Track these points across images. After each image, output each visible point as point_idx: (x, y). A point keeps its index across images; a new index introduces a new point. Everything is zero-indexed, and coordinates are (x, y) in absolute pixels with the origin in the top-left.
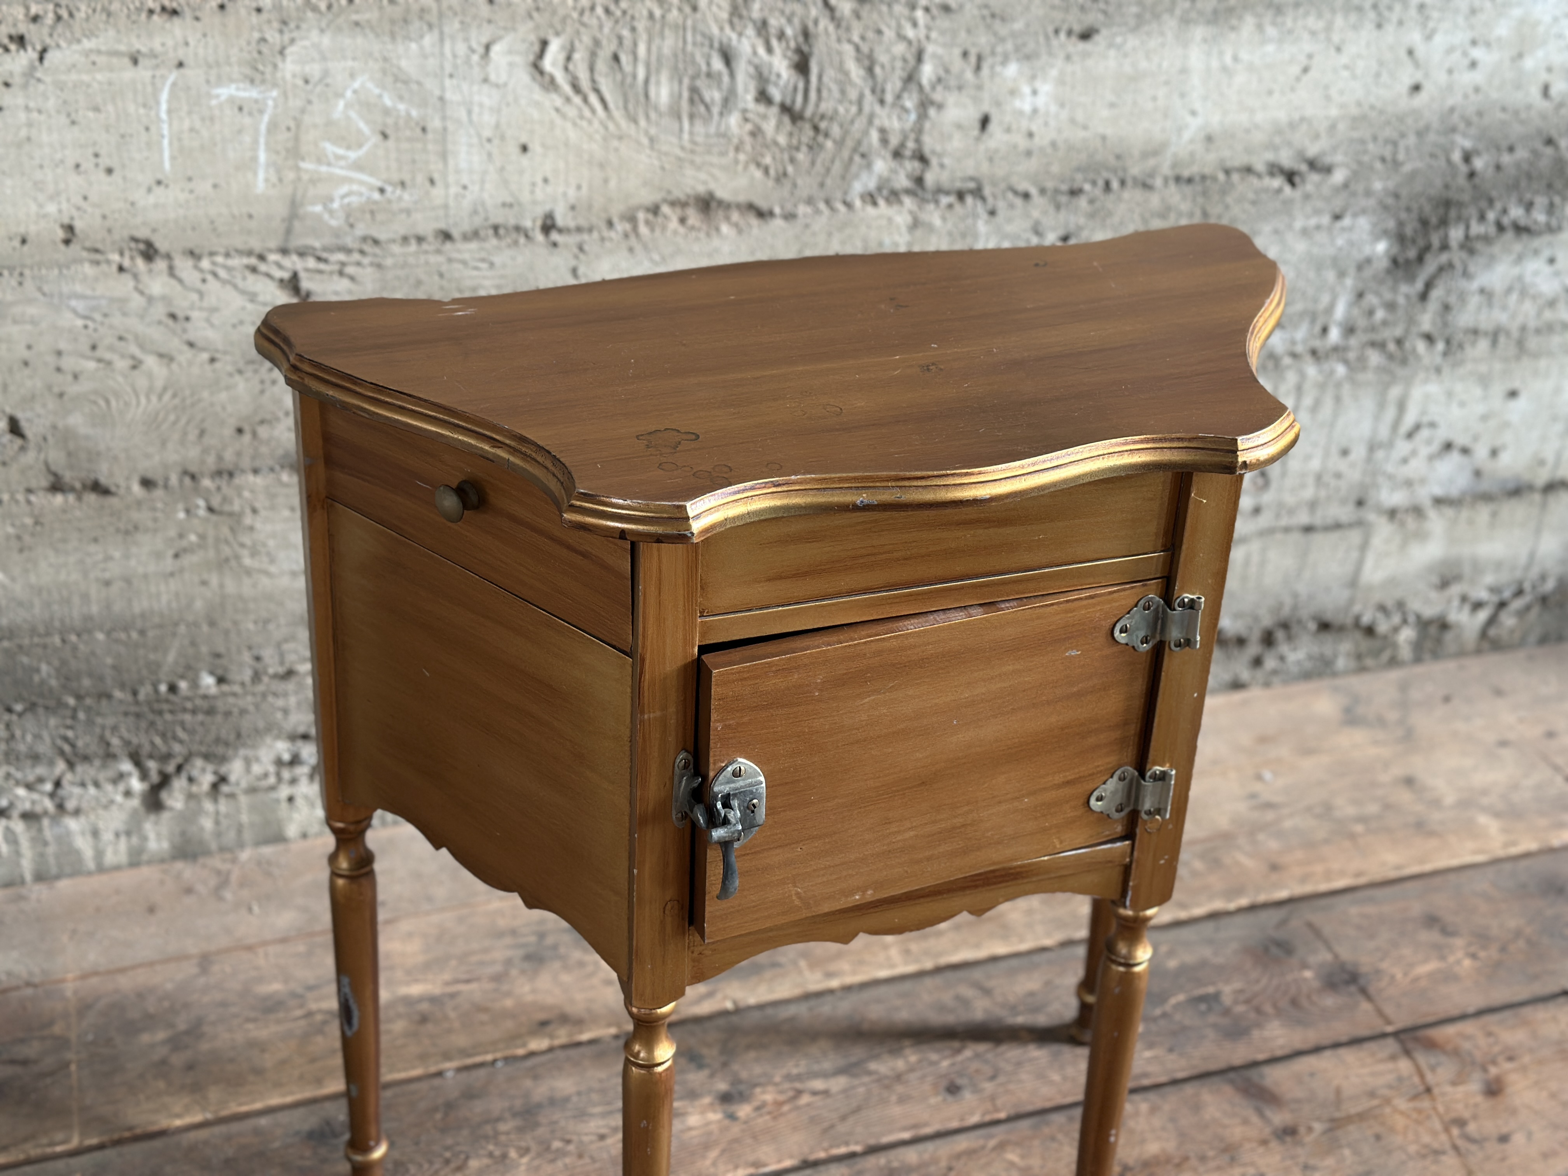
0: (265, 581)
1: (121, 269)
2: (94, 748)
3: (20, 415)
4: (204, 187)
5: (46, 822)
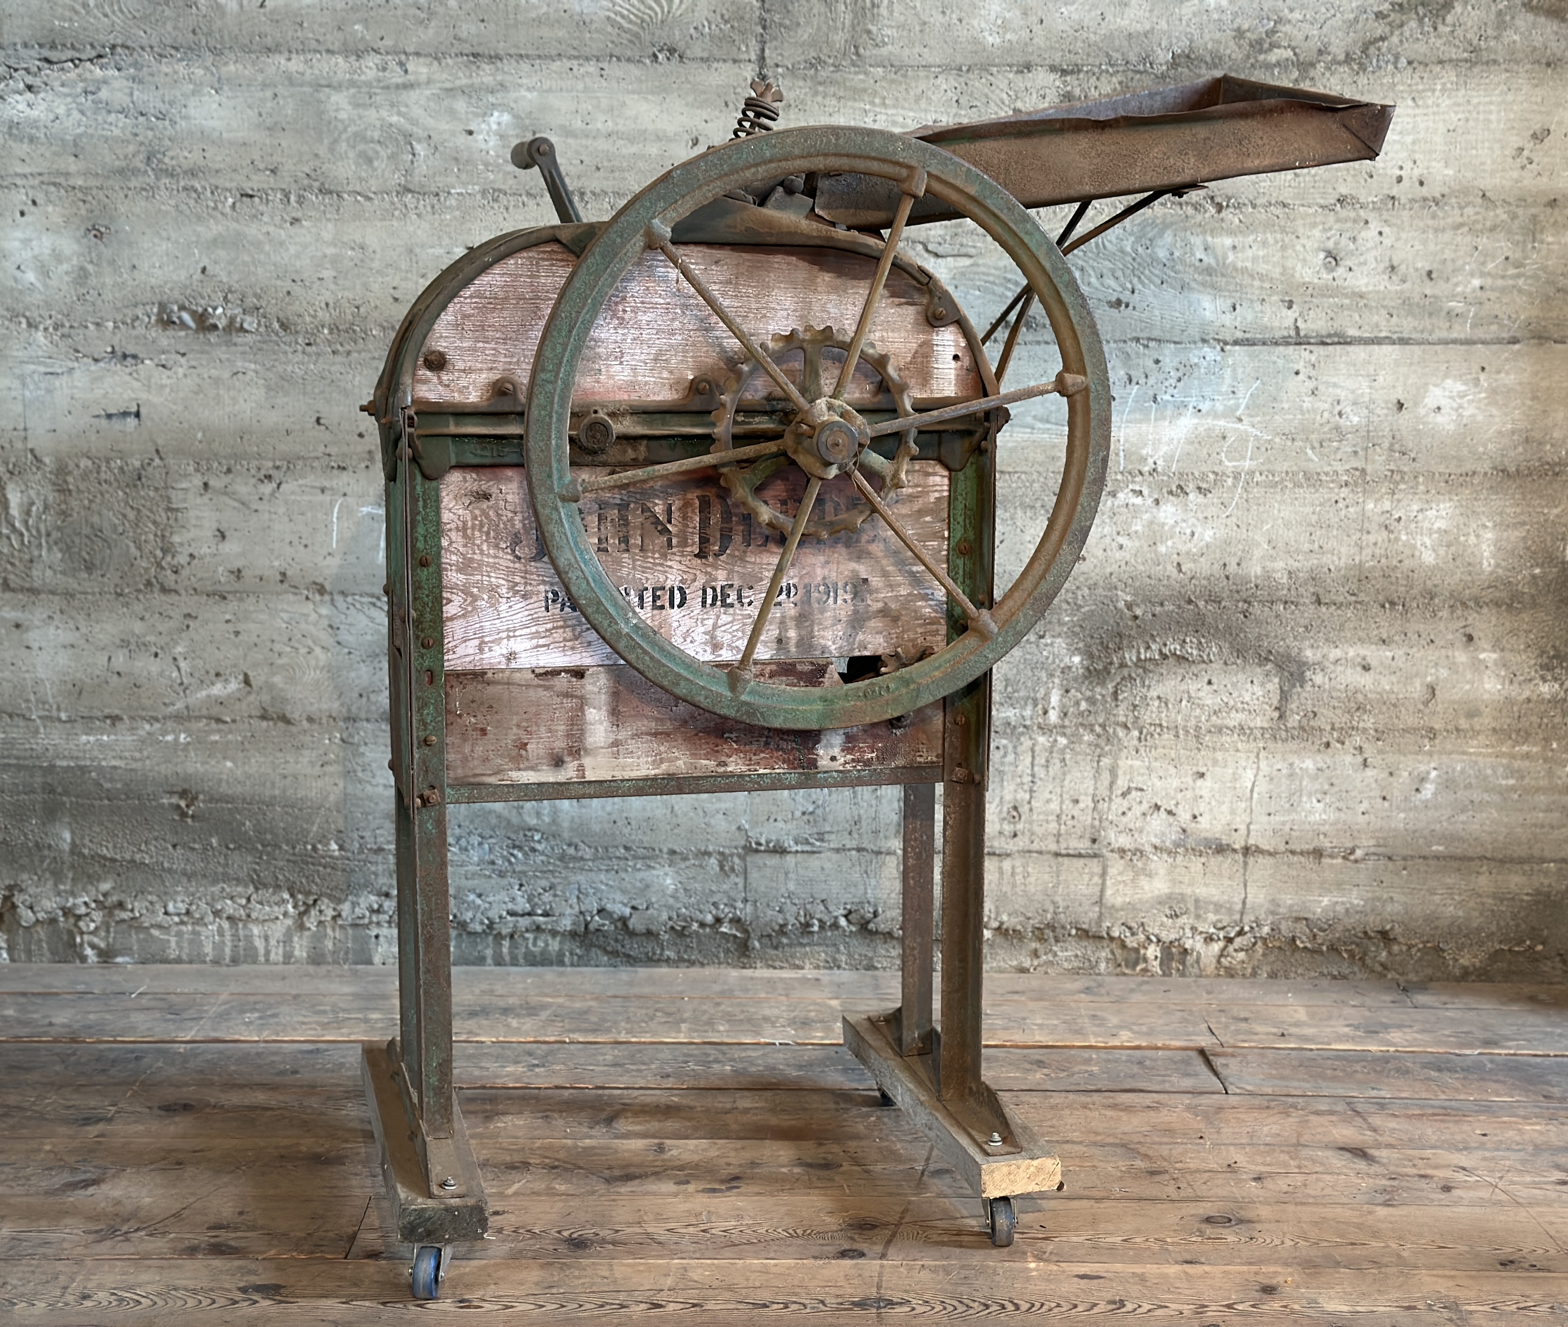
0: (369, 788)
1: (307, 598)
2: (270, 880)
3: (250, 674)
4: (351, 559)
5: (240, 925)
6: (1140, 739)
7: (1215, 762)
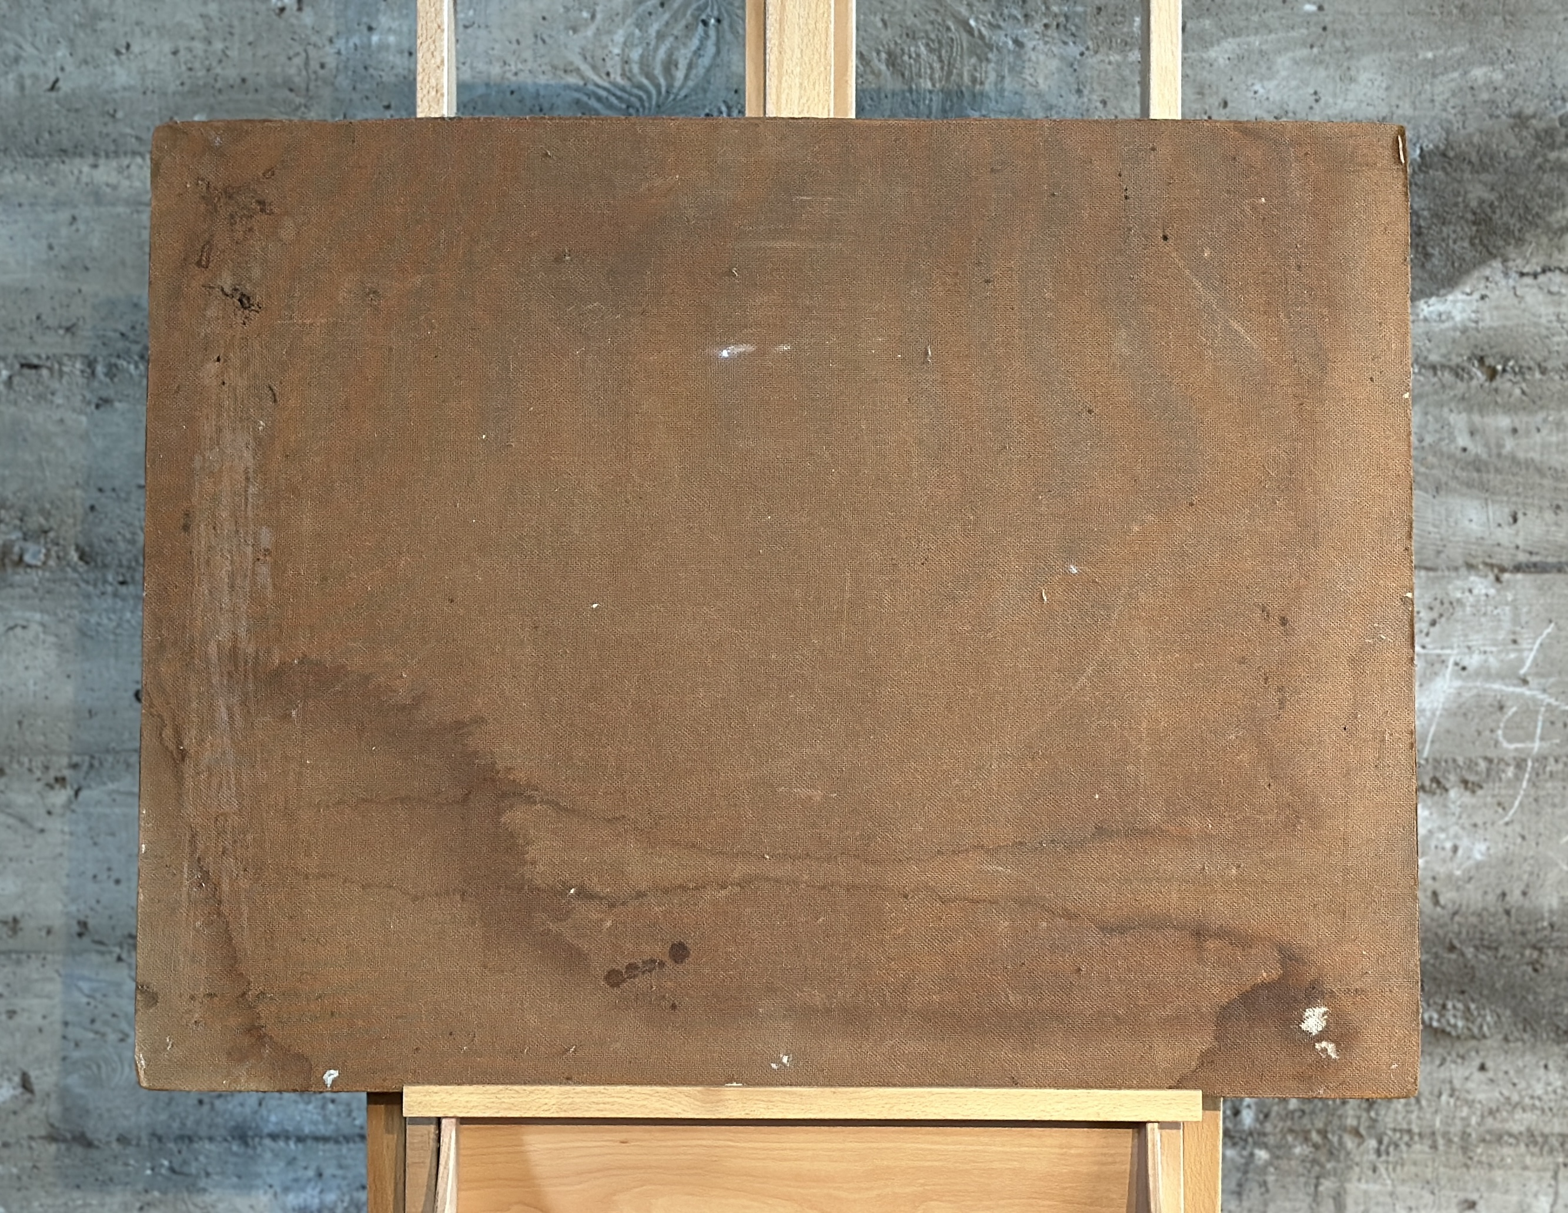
6: (1378, 1153)
7: (1492, 1185)
